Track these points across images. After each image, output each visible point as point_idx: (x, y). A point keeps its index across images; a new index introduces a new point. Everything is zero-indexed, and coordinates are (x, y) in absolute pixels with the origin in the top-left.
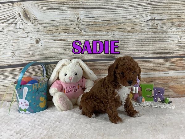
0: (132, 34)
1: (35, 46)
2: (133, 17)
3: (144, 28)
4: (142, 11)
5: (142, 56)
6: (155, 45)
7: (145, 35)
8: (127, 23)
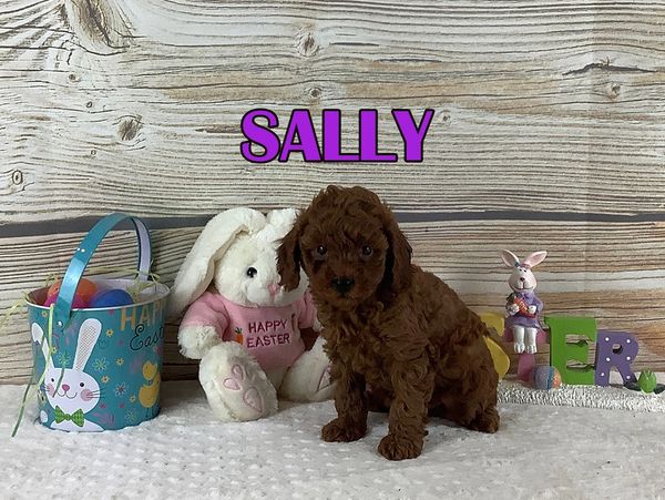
0: (518, 121)
1: (116, 148)
2: (528, 55)
3: (566, 98)
4: (562, 33)
5: (545, 206)
6: (600, 167)
7: (565, 125)
8: (503, 77)
